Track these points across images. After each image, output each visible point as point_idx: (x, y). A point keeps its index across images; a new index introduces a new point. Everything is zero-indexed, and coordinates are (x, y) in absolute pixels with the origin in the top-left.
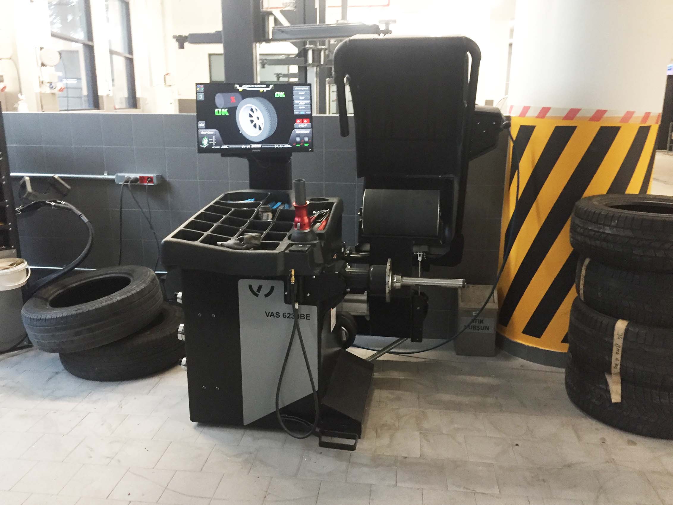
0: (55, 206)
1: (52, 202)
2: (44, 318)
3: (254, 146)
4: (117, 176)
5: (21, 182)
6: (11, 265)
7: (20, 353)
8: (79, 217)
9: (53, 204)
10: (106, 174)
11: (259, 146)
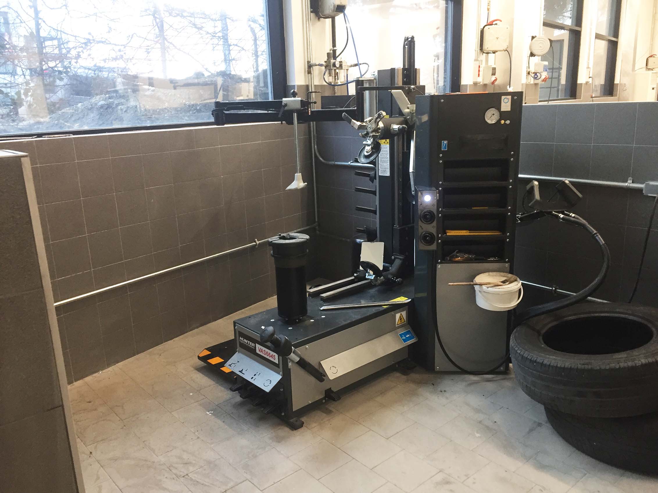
0: (563, 218)
1: (559, 212)
2: (541, 361)
4: (647, 185)
5: (528, 187)
6: (504, 282)
7: (495, 379)
8: (593, 236)
9: (562, 216)
10: (630, 181)
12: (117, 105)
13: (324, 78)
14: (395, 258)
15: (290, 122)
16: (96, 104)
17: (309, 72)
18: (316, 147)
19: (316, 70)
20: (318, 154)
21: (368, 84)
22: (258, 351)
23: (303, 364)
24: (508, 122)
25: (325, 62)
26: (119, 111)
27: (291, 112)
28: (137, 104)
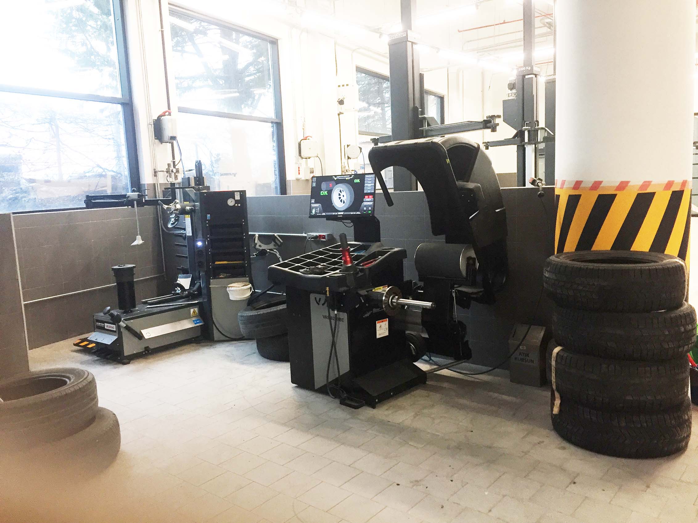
3: (339, 213)
4: (308, 235)
5: (253, 239)
6: (242, 286)
10: (304, 233)
11: (342, 213)
12: (22, 198)
13: (167, 179)
14: (197, 282)
15: (133, 206)
16: (6, 197)
17: (155, 176)
18: (162, 222)
19: (160, 175)
20: (163, 227)
21: (178, 185)
22: (106, 328)
23: (128, 328)
24: (239, 205)
25: (167, 169)
26: (23, 202)
27: (133, 201)
28: (36, 197)
